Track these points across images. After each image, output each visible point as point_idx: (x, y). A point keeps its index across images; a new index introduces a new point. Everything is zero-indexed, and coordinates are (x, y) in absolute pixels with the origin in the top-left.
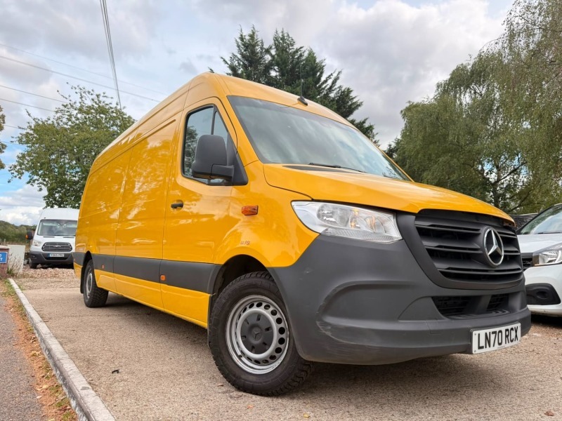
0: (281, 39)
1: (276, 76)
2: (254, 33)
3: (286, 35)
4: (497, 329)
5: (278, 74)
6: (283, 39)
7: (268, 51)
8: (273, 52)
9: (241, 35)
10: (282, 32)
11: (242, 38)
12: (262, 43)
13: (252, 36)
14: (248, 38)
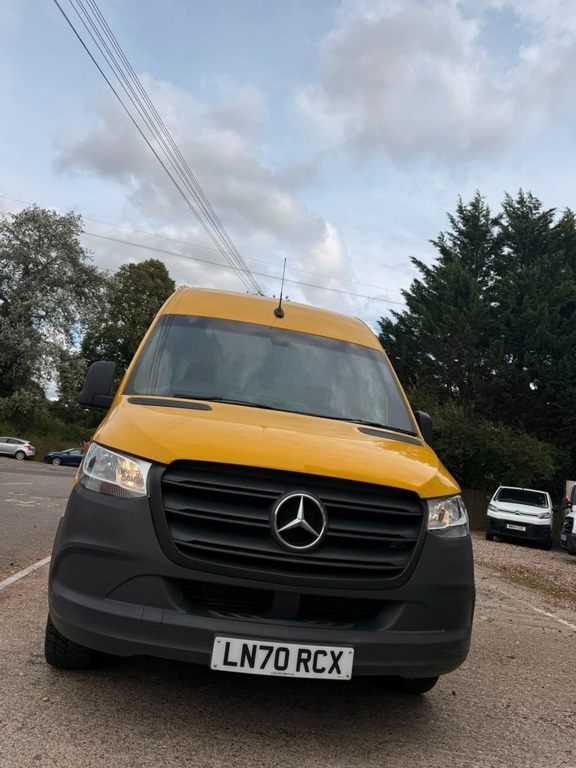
0: (518, 203)
1: (509, 254)
2: (478, 200)
3: (526, 196)
4: (276, 645)
5: (511, 250)
6: (521, 202)
7: (496, 222)
8: (505, 222)
9: (460, 207)
10: (520, 193)
11: (461, 210)
12: (488, 212)
13: (475, 205)
14: (469, 208)
